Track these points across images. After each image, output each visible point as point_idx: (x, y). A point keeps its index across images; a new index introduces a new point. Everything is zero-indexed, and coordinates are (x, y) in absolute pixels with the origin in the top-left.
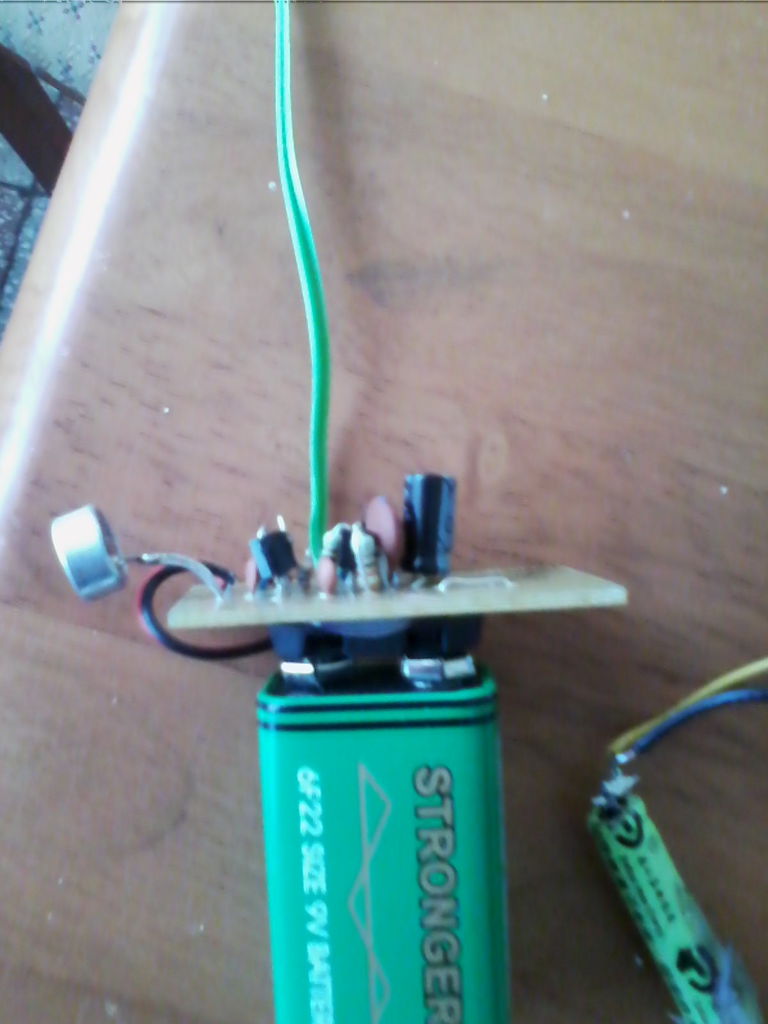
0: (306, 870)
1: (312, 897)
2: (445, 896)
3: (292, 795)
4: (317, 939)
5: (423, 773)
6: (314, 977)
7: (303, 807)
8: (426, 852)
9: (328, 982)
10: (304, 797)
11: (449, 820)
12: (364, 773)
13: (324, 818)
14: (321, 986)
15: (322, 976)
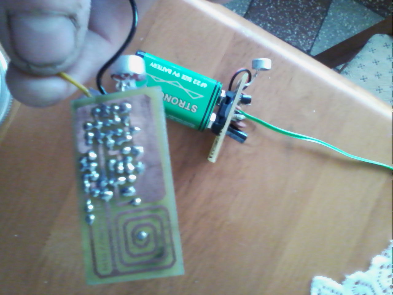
0: (187, 77)
1: (181, 75)
2: (171, 101)
3: (202, 81)
4: (173, 72)
5: (197, 107)
6: (165, 68)
7: (199, 82)
8: (181, 101)
9: (163, 70)
10: (202, 82)
11: (185, 108)
12: (201, 96)
13: (196, 85)
14: (163, 68)
15: (165, 70)
